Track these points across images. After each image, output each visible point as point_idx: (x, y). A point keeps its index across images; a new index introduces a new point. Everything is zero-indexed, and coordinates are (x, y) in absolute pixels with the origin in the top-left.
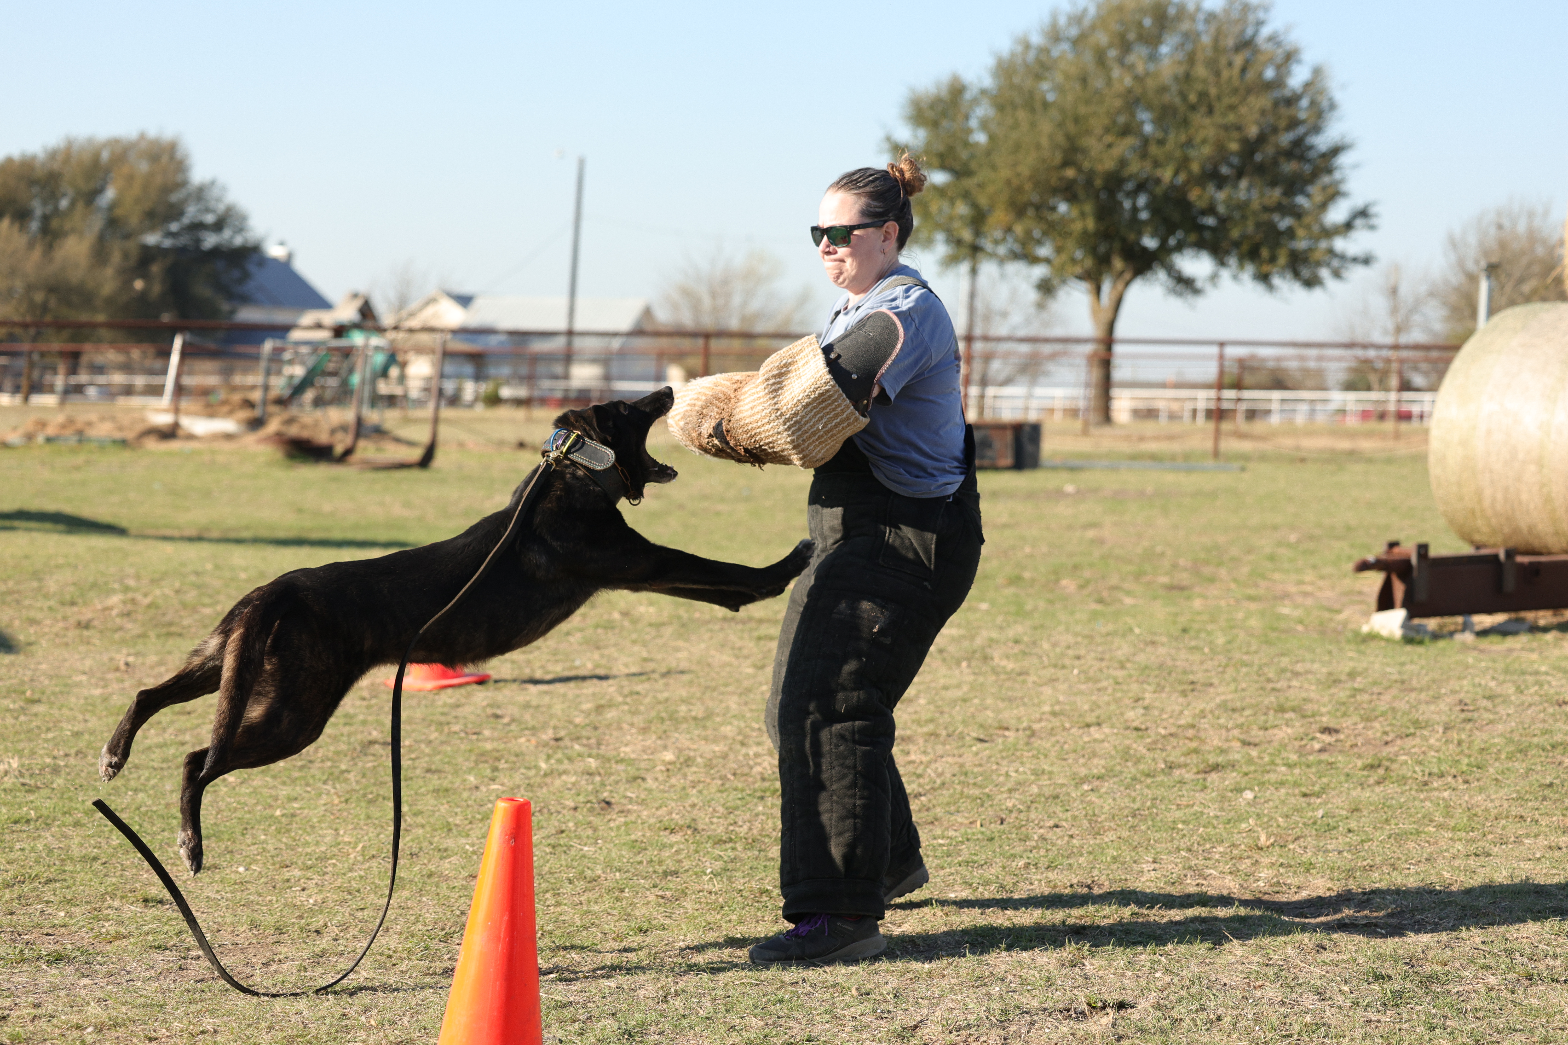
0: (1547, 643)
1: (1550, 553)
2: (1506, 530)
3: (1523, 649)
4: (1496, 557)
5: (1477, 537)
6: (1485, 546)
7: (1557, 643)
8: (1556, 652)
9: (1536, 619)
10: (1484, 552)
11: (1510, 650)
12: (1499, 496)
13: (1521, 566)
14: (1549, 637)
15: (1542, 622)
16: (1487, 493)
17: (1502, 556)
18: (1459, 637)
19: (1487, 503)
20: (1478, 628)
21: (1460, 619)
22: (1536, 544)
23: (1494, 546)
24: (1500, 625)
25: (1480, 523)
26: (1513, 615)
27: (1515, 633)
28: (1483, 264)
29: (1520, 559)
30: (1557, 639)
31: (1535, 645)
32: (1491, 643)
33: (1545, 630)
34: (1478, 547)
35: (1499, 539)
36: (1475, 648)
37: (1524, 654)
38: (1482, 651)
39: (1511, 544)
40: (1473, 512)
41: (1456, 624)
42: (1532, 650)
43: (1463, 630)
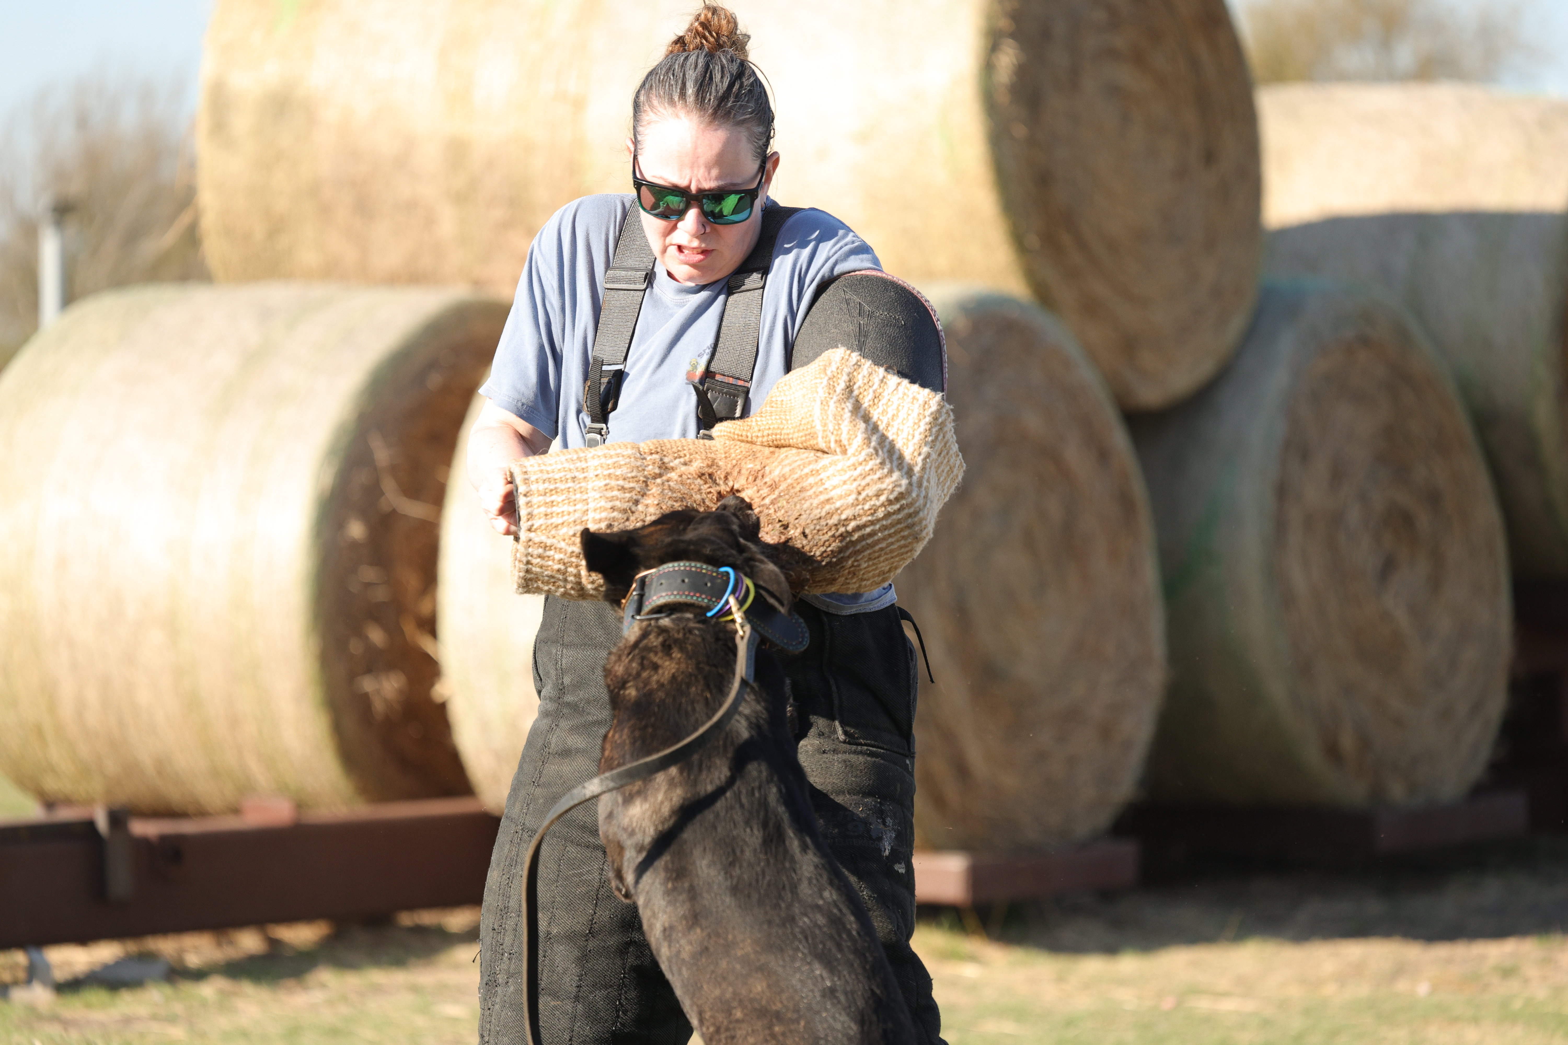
0: (204, 1004)
1: (202, 813)
2: (111, 767)
3: (154, 1017)
4: (90, 825)
5: (51, 784)
6: (68, 801)
7: (224, 1004)
8: (223, 1022)
9: (181, 952)
10: (65, 814)
11: (127, 1021)
12: (92, 696)
13: (144, 843)
14: (208, 990)
15: (193, 960)
16: (67, 691)
17: (102, 823)
18: (20, 996)
19: (67, 712)
20: (60, 975)
21: (20, 958)
22: (174, 795)
23: (89, 802)
24: (106, 967)
25: (56, 754)
26: (132, 947)
27: (133, 984)
28: (45, 201)
29: (141, 828)
30: (223, 994)
31: (178, 1008)
32: (88, 1006)
33: (199, 975)
34: (50, 804)
35: (96, 787)
36: (55, 1018)
37: (156, 1027)
38: (66, 1024)
39: (123, 796)
40: (39, 731)
41: (14, 967)
42: (172, 1019)
43: (29, 981)
